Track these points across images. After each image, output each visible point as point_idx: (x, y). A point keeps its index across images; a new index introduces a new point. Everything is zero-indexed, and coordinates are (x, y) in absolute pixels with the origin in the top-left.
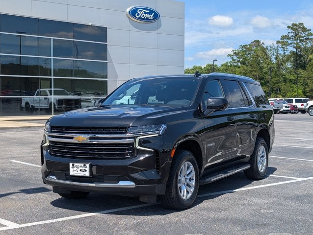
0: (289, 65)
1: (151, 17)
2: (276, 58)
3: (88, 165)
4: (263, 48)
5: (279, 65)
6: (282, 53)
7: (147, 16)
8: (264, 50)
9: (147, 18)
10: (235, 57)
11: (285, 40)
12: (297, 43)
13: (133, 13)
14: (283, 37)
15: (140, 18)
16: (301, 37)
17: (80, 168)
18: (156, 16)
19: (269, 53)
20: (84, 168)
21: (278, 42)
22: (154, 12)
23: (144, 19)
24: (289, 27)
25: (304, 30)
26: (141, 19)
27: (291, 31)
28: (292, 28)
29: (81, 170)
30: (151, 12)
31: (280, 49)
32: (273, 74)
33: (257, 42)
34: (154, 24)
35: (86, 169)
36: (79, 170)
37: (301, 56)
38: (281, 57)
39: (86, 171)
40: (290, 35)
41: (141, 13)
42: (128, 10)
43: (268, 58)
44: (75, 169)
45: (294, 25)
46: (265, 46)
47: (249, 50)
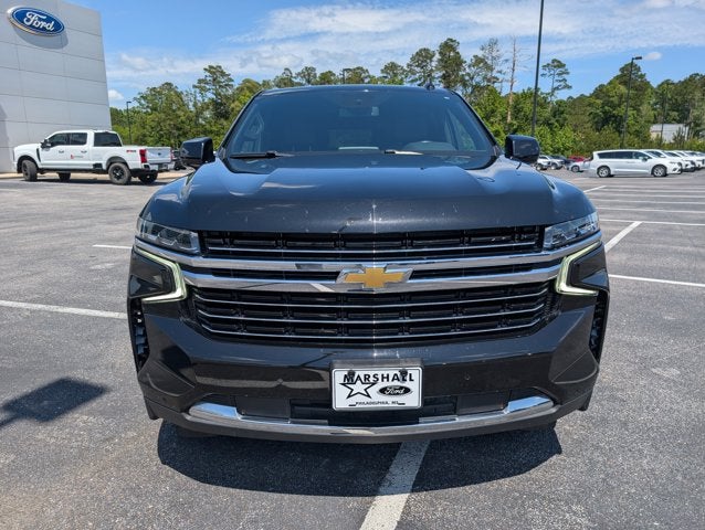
0: (207, 114)
1: (50, 26)
2: (195, 105)
3: (416, 373)
4: (176, 92)
5: (198, 114)
6: (200, 99)
7: (43, 24)
8: (179, 95)
9: (44, 29)
10: (143, 102)
11: (203, 85)
12: (216, 90)
13: (20, 16)
14: (200, 81)
15: (31, 26)
16: (220, 82)
17: (381, 385)
18: (58, 27)
19: (185, 99)
20: (396, 383)
21: (195, 87)
22: (53, 19)
23: (38, 28)
24: (205, 69)
25: (223, 74)
26: (34, 27)
27: (208, 74)
28: (209, 71)
29: (383, 391)
30: (49, 20)
31: (198, 95)
32: (193, 124)
33: (169, 84)
34: (55, 39)
35: (407, 384)
36: (374, 391)
37: (221, 104)
38: (199, 105)
39: (407, 390)
40: (208, 79)
41: (34, 19)
42: (10, 11)
43: (183, 105)
44: (358, 387)
45: (211, 67)
46: (179, 90)
47: (160, 93)
